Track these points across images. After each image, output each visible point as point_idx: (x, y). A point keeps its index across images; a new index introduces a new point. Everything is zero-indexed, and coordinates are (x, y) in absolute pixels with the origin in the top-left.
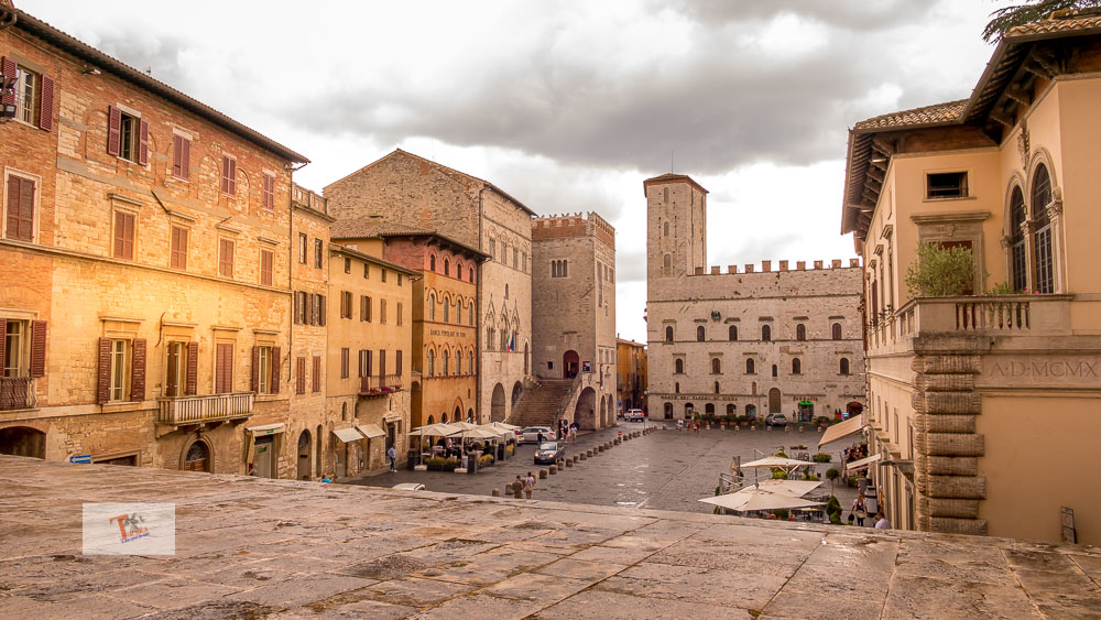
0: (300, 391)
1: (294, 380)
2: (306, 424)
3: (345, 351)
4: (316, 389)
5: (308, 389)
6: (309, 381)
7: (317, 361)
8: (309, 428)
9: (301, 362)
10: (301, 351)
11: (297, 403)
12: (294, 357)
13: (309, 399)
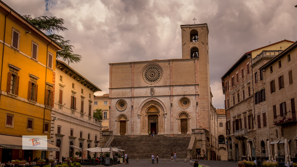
0: (259, 127)
1: (257, 124)
2: (262, 139)
3: (274, 107)
4: (265, 125)
5: (262, 126)
6: (262, 122)
7: (264, 115)
8: (263, 140)
9: (259, 116)
10: (258, 113)
11: (259, 131)
12: (256, 116)
13: (263, 129)
